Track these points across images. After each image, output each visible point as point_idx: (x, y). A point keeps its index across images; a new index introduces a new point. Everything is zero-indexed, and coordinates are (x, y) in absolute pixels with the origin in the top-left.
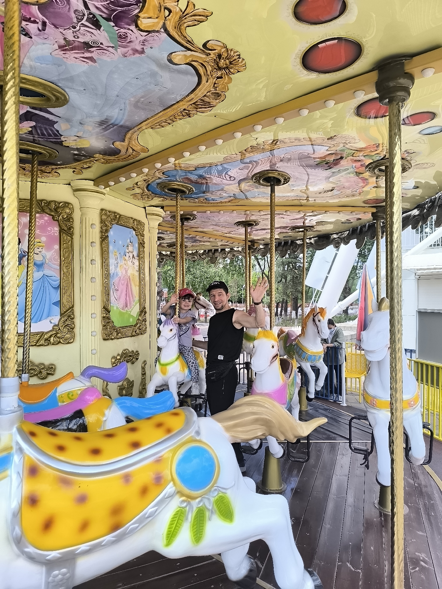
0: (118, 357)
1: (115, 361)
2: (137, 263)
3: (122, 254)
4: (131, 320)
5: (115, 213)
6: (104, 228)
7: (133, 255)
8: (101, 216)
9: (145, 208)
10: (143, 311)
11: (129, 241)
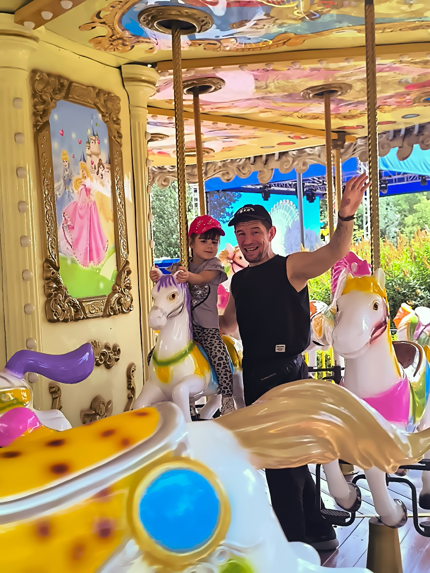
3: (78, 156)
5: (60, 77)
7: (100, 160)
8: (33, 84)
9: (119, 67)
10: (123, 269)
11: (89, 132)
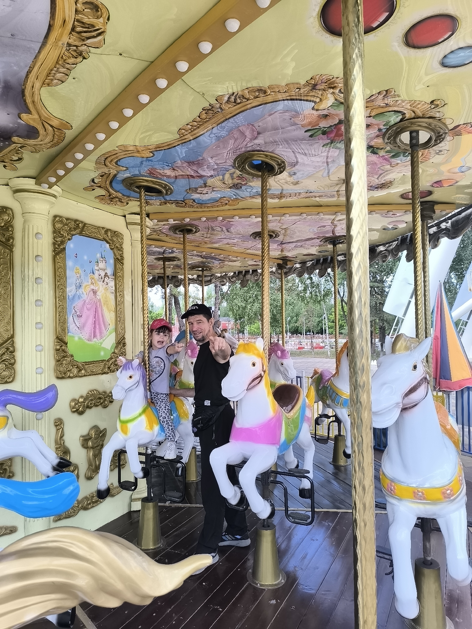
0: (81, 400)
1: (76, 404)
2: (112, 284)
4: (102, 353)
5: (76, 221)
6: (59, 239)
7: (106, 273)
8: (54, 225)
9: (125, 216)
10: (121, 343)
11: (99, 255)
